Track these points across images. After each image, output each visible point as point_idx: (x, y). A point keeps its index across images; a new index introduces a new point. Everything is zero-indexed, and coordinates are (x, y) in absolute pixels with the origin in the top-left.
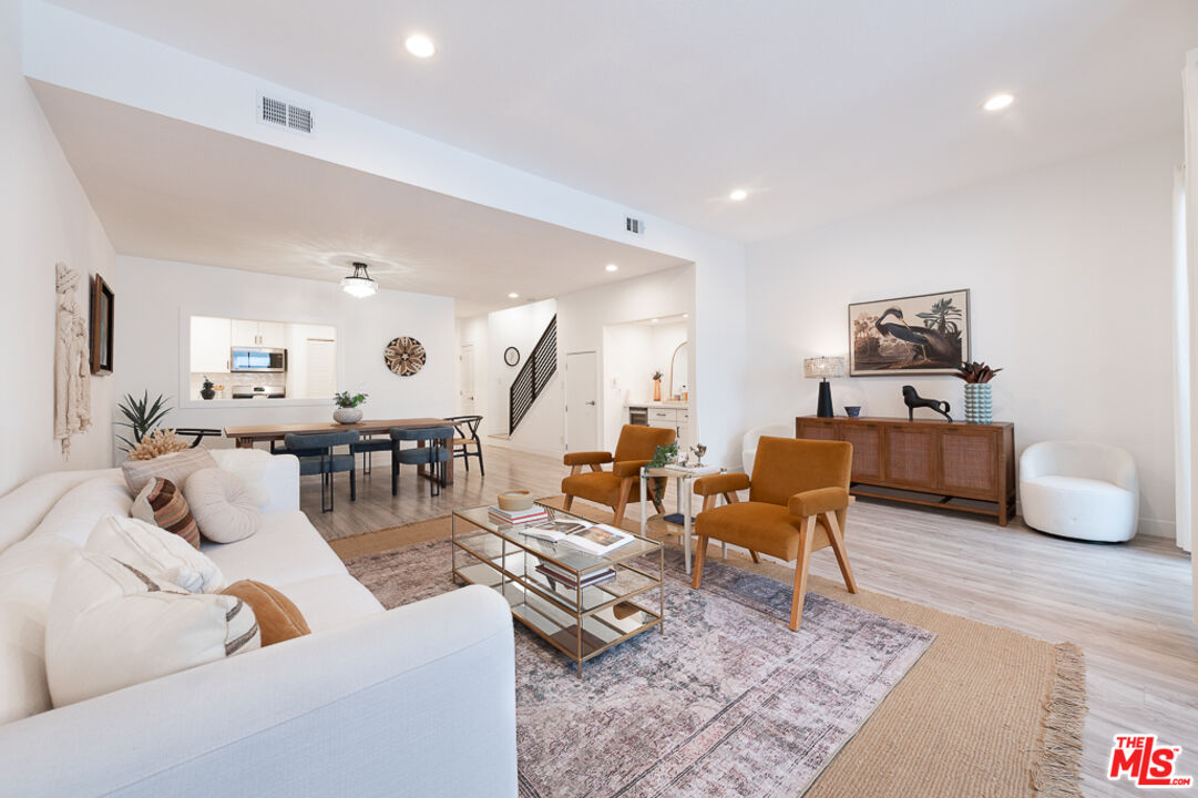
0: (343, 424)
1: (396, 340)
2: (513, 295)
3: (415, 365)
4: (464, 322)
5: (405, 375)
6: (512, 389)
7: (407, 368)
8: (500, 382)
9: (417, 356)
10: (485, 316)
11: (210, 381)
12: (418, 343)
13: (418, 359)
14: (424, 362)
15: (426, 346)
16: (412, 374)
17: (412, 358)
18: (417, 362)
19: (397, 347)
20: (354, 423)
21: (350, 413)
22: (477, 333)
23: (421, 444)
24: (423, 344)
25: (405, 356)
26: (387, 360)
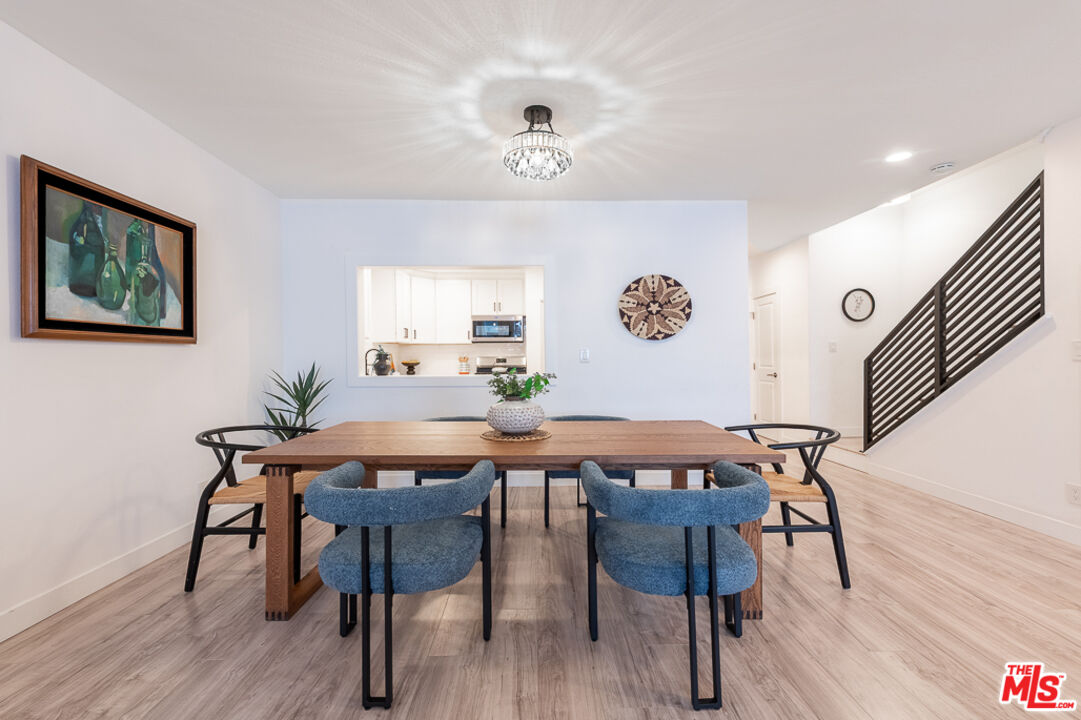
0: (505, 434)
1: (637, 282)
2: (899, 157)
3: (672, 322)
4: (759, 260)
5: (654, 338)
6: (869, 363)
7: (657, 327)
8: (833, 351)
9: (676, 305)
10: (800, 240)
11: (386, 351)
12: (677, 284)
13: (677, 310)
14: (688, 316)
15: (692, 288)
16: (667, 336)
17: (666, 310)
18: (676, 316)
19: (640, 293)
20: (528, 433)
21: (518, 413)
22: (785, 275)
23: (679, 480)
24: (686, 286)
25: (654, 308)
26: (622, 314)
